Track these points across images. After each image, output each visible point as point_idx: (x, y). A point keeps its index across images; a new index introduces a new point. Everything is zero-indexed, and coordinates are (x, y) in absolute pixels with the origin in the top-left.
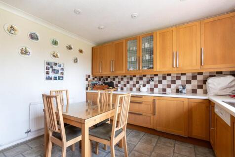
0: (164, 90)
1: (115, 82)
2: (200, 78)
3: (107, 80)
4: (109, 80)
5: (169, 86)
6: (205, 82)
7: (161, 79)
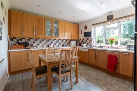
0: (58, 46)
1: (30, 43)
2: (68, 41)
3: (21, 40)
4: (24, 41)
5: (60, 44)
6: (69, 42)
7: (57, 41)
